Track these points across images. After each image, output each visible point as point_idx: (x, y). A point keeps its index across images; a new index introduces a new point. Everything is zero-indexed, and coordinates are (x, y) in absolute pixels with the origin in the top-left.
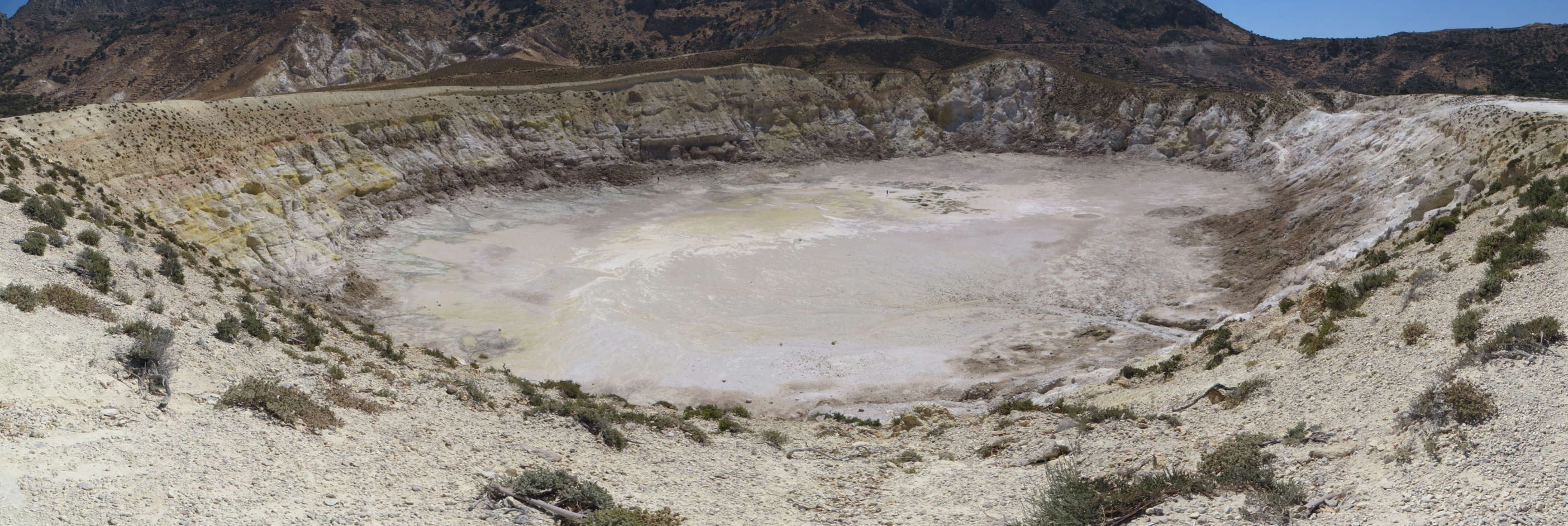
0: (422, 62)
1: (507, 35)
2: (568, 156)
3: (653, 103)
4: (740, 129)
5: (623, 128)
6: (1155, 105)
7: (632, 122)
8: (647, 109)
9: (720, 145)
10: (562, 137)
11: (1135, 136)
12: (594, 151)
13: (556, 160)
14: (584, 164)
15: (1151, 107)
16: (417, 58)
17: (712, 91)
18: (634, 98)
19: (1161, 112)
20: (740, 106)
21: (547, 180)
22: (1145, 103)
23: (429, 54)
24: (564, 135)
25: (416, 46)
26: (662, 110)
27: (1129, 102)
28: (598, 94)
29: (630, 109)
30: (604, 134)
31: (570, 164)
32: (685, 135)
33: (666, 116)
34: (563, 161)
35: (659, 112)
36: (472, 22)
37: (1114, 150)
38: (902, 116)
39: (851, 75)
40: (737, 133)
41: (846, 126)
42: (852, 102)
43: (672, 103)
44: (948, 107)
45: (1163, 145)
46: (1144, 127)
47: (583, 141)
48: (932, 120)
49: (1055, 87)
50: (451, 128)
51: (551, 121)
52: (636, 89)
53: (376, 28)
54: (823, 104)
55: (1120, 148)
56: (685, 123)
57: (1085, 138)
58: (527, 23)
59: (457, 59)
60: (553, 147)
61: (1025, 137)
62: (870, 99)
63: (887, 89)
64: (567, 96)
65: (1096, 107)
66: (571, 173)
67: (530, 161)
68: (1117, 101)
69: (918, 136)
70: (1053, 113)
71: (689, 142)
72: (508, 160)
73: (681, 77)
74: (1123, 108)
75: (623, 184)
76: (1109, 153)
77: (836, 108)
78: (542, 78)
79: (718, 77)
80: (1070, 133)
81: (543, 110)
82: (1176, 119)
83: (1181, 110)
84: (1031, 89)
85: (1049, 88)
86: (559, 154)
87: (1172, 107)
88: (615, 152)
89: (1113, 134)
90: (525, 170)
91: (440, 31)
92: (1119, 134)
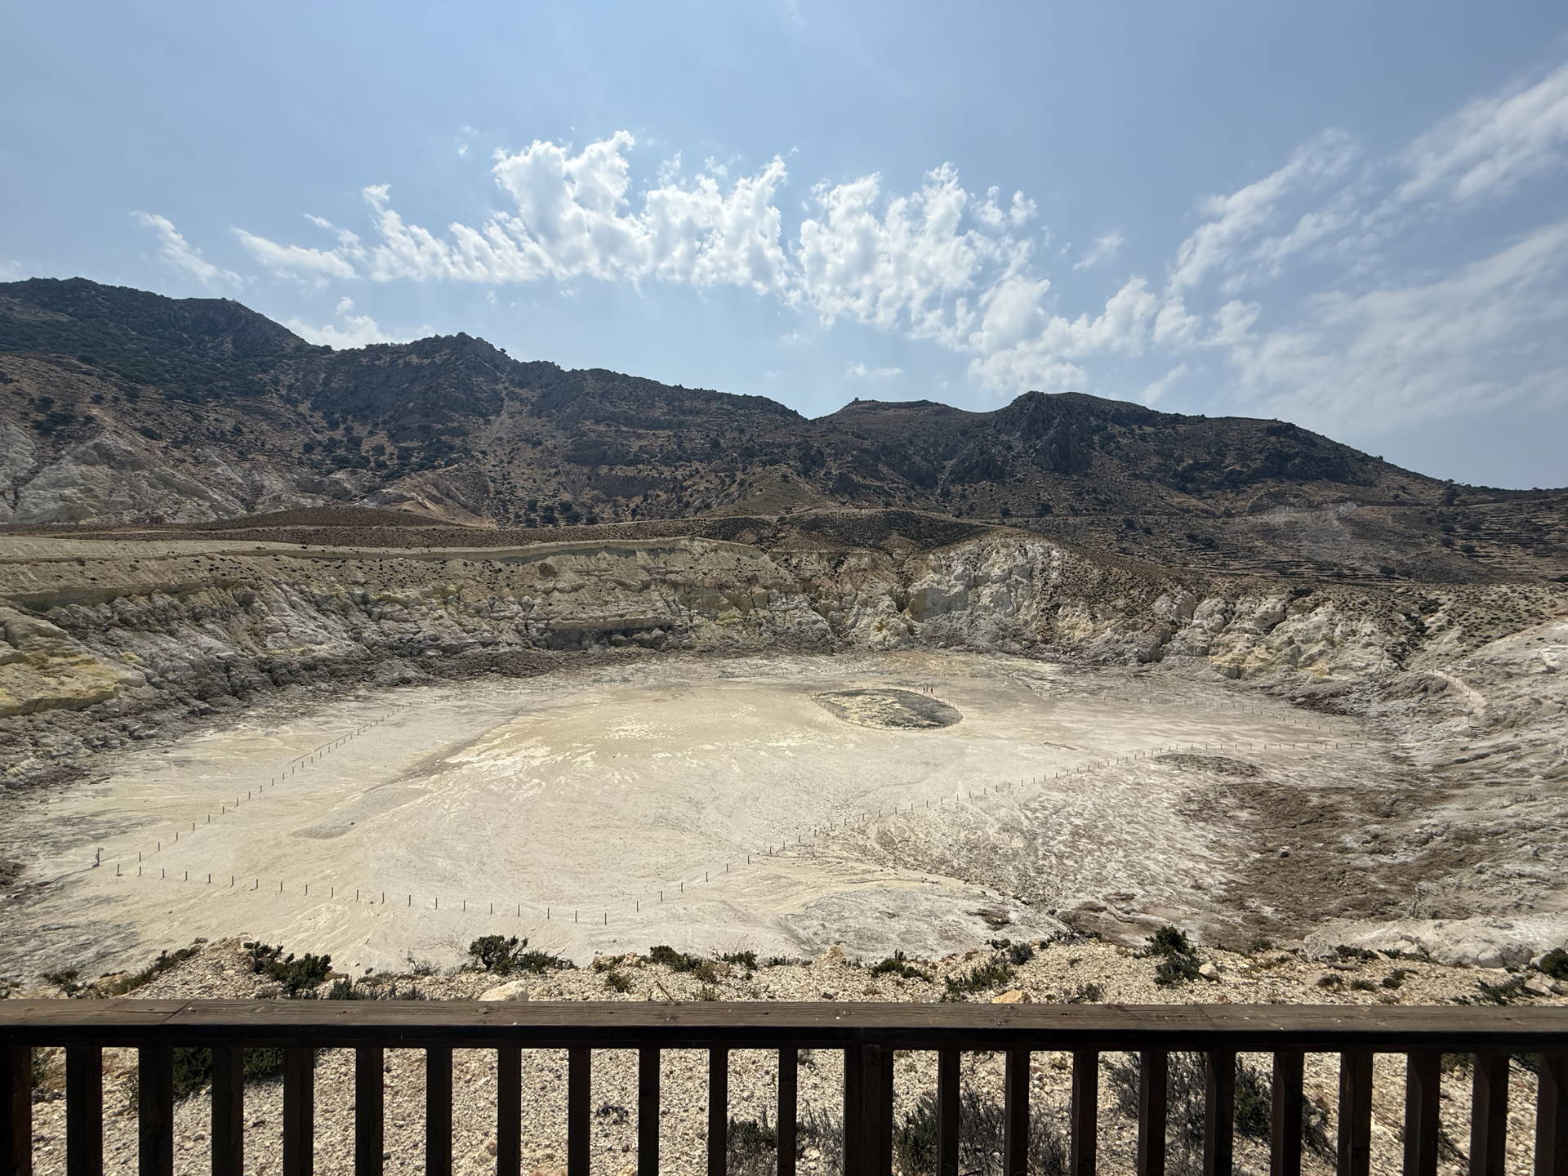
0: (243, 500)
1: (394, 476)
2: (447, 640)
3: (567, 578)
4: (673, 613)
5: (528, 607)
6: (1214, 601)
7: (538, 601)
8: (559, 586)
9: (649, 630)
10: (441, 617)
11: (1176, 644)
12: (486, 634)
13: (430, 647)
14: (468, 652)
15: (1207, 604)
16: (232, 494)
17: (643, 567)
18: (547, 572)
19: (1223, 612)
20: (675, 585)
21: (410, 673)
22: (1200, 598)
23: (258, 490)
24: (445, 614)
25: (233, 475)
26: (582, 587)
27: (1174, 597)
28: (499, 565)
29: (539, 585)
30: (502, 614)
31: (449, 651)
32: (605, 618)
33: (584, 595)
34: (438, 647)
35: (575, 589)
36: (341, 452)
37: (1142, 660)
38: (865, 604)
39: (810, 554)
40: (669, 617)
41: (798, 613)
42: (807, 586)
43: (594, 579)
44: (922, 594)
45: (1222, 659)
46: (1195, 633)
47: (471, 622)
48: (901, 610)
49: (1062, 573)
50: (258, 603)
51: (427, 595)
52: (549, 561)
53: (148, 433)
54: (774, 585)
55: (1153, 656)
56: (606, 603)
57: (1097, 641)
58: (427, 465)
59: (307, 502)
60: (428, 629)
61: (1016, 635)
62: (829, 583)
63: (850, 572)
64: (456, 565)
65: (1120, 603)
66: (449, 662)
67: (391, 648)
68: (1154, 592)
69: (880, 629)
70: (1058, 606)
71: (609, 627)
72: (354, 646)
73: (607, 548)
74: (1161, 605)
75: (518, 676)
76: (1133, 665)
77: (788, 592)
78: (432, 539)
79: (653, 551)
80: (1078, 634)
81: (420, 581)
82: (1248, 625)
83: (1258, 613)
84: (1030, 576)
85: (1054, 575)
86: (435, 638)
87: (1242, 606)
88: (510, 637)
89: (1146, 639)
90: (380, 659)
91: (283, 461)
92: (1152, 638)
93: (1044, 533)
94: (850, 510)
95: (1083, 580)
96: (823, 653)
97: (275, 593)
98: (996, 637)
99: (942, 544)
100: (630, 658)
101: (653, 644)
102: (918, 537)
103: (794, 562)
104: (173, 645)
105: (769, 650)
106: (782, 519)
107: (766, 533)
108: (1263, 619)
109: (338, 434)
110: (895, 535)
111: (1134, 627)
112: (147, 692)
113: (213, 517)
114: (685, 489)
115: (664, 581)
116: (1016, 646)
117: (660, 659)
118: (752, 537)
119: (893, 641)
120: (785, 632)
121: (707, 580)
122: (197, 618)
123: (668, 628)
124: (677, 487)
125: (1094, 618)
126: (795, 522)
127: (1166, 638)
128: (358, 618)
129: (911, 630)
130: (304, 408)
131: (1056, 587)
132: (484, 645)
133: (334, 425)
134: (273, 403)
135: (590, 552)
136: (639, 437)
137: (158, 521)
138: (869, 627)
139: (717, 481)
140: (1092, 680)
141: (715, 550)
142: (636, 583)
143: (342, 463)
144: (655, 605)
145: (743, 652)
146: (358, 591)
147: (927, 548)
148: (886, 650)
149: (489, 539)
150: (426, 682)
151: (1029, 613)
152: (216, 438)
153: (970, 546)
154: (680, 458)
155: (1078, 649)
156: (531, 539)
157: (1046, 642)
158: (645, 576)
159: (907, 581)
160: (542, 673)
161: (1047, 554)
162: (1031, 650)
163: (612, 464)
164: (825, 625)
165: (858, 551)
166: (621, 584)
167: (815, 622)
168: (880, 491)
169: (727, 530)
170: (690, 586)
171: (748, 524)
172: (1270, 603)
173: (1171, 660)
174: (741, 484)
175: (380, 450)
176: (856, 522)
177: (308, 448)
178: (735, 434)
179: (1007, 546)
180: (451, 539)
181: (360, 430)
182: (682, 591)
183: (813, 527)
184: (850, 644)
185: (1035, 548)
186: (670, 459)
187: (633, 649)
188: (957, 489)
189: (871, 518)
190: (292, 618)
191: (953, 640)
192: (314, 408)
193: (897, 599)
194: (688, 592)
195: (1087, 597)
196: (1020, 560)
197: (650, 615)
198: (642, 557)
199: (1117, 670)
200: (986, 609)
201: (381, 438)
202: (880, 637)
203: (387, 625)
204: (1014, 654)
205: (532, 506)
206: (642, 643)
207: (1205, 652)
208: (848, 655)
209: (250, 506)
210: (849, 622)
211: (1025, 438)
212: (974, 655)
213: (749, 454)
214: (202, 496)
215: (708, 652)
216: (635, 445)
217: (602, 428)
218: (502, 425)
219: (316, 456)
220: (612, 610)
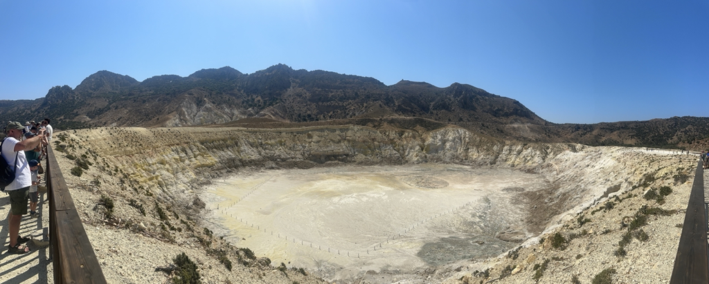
2: (283, 156)
3: (315, 138)
5: (304, 147)
7: (307, 145)
8: (314, 140)
10: (281, 149)
11: (499, 159)
12: (293, 155)
13: (278, 158)
14: (288, 160)
15: (506, 147)
16: (228, 116)
18: (310, 136)
19: (510, 150)
21: (274, 166)
22: (504, 146)
23: (233, 115)
25: (228, 111)
27: (498, 146)
28: (295, 134)
29: (307, 140)
30: (297, 149)
31: (283, 160)
32: (327, 151)
33: (321, 144)
34: (280, 158)
35: (319, 142)
36: (250, 103)
37: (491, 164)
38: (411, 148)
39: (392, 131)
40: (347, 152)
41: (389, 151)
42: (392, 142)
43: (323, 138)
44: (429, 145)
45: (510, 162)
46: (503, 156)
47: (289, 152)
48: (422, 150)
49: (469, 139)
50: (239, 144)
51: (276, 143)
52: (310, 132)
53: (213, 103)
54: (381, 142)
55: (493, 163)
56: (328, 146)
57: (480, 159)
58: (271, 104)
59: (243, 117)
60: (277, 153)
61: (457, 158)
62: (399, 141)
63: (405, 138)
64: (284, 134)
65: (485, 147)
66: (284, 163)
67: (268, 158)
68: (493, 145)
69: (417, 156)
70: (468, 149)
71: (329, 154)
72: (260, 157)
73: (327, 129)
74: (495, 148)
75: (303, 168)
76: (489, 165)
77: (386, 144)
78: (274, 126)
79: (342, 130)
80: (474, 157)
81: (274, 138)
82: (515, 153)
83: (517, 149)
84: (461, 140)
85: (467, 139)
86: (279, 156)
87: (514, 148)
88: (300, 156)
89: (491, 158)
90: (266, 161)
91: (238, 106)
92: (493, 157)
93: (463, 126)
94: (403, 117)
95: (475, 141)
96: (398, 164)
97: (242, 141)
98: (452, 159)
99: (433, 129)
100: (337, 165)
101: (342, 160)
102: (426, 127)
103: (387, 133)
104: (223, 153)
105: (380, 163)
106: (381, 119)
107: (376, 124)
108: (518, 151)
109: (250, 98)
110: (418, 126)
111: (489, 154)
112: (220, 165)
113: (224, 122)
114: (346, 109)
115: (345, 139)
116: (457, 161)
117: (346, 165)
118: (372, 125)
119: (420, 160)
120: (386, 157)
121: (360, 139)
122: (227, 147)
123: (347, 155)
124: (344, 108)
125: (478, 152)
126: (385, 120)
127: (497, 157)
128: (260, 149)
129: (426, 157)
130: (242, 92)
131: (468, 143)
132: (292, 158)
133: (248, 96)
134: (236, 91)
135: (322, 130)
136: (332, 92)
137: (215, 123)
138: (413, 155)
139: (357, 106)
140: (479, 170)
141: (362, 129)
142: (336, 140)
143: (250, 106)
144: (343, 148)
145: (373, 163)
146: (260, 141)
147: (428, 130)
148: (418, 163)
149: (290, 126)
150: (278, 169)
151: (461, 150)
152: (225, 102)
153: (442, 130)
154: (345, 99)
155: (475, 161)
156: (302, 125)
157: (466, 159)
158: (339, 138)
159: (424, 141)
160: (309, 168)
161: (465, 133)
162: (462, 162)
163: (323, 102)
164: (398, 155)
165: (408, 130)
166: (332, 140)
167: (395, 154)
168: (412, 112)
169: (363, 122)
170: (354, 141)
171: (370, 121)
172: (519, 147)
173: (498, 163)
174: (366, 107)
175: (259, 101)
176: (405, 121)
177: (243, 103)
178: (363, 90)
179: (453, 130)
180: (281, 125)
181: (254, 96)
182: (351, 143)
183: (391, 122)
184: (407, 161)
185: (462, 131)
186: (342, 99)
187: (336, 162)
188: (435, 112)
189: (410, 120)
190: (246, 148)
191: (439, 160)
192: (244, 92)
193: (421, 147)
194: (353, 143)
195: (476, 146)
196: (457, 135)
197: (341, 150)
198: (337, 132)
199: (485, 167)
200: (448, 150)
201: (259, 98)
202: (416, 159)
203: (267, 151)
204: (457, 163)
205: (299, 116)
206: (339, 160)
207: (506, 161)
208: (406, 164)
209: (231, 119)
210: (406, 154)
211: (455, 97)
212: (445, 164)
213: (368, 97)
214: (223, 117)
215: (361, 163)
216: (330, 95)
217: (320, 90)
218: (290, 91)
219: (245, 104)
220: (330, 149)
